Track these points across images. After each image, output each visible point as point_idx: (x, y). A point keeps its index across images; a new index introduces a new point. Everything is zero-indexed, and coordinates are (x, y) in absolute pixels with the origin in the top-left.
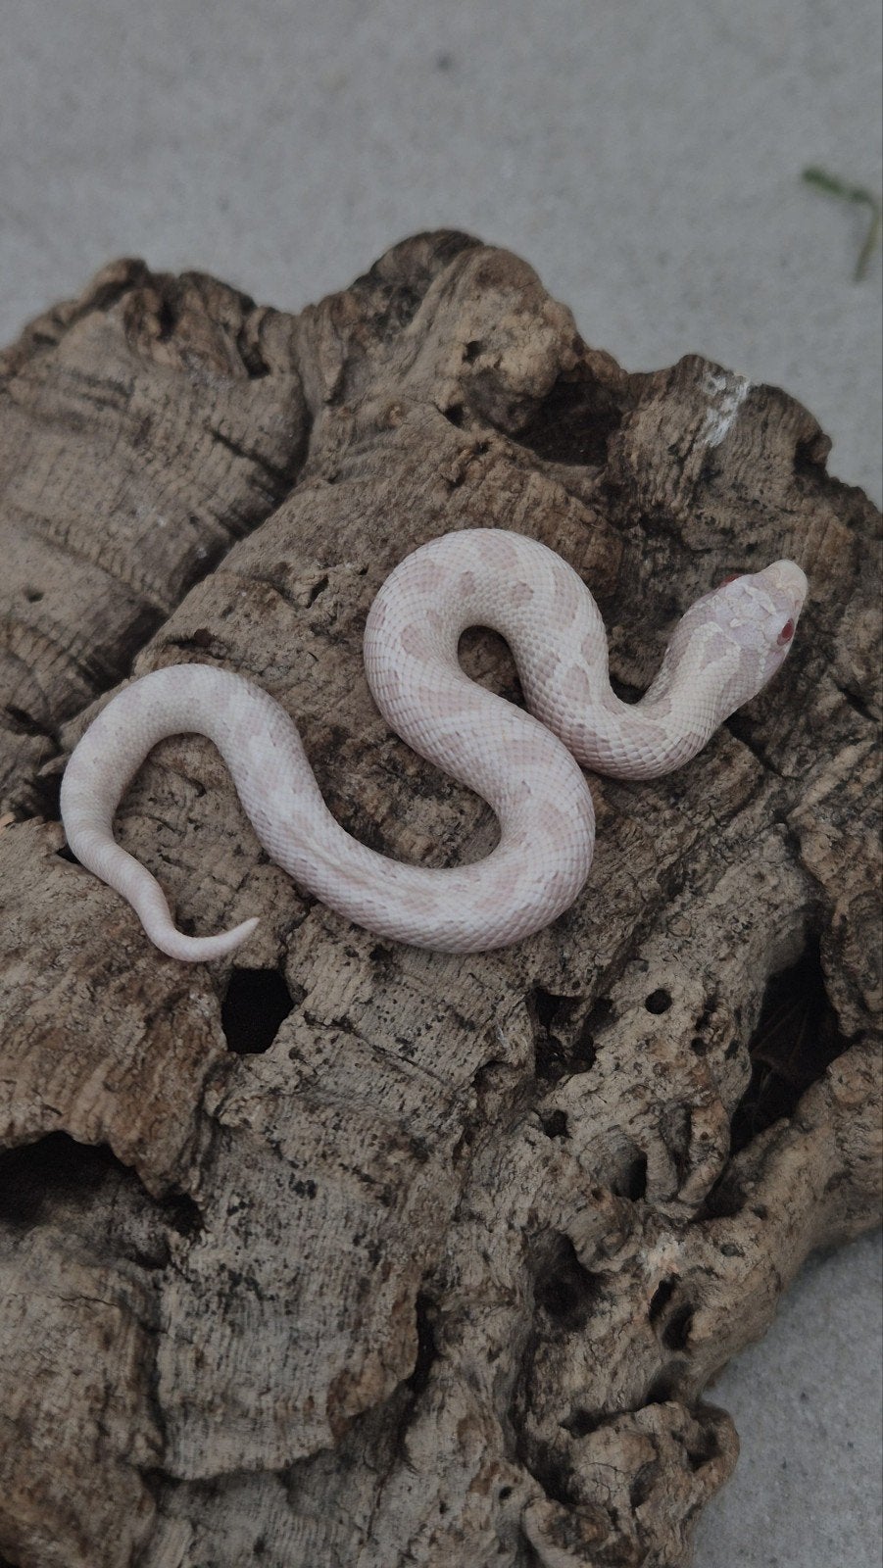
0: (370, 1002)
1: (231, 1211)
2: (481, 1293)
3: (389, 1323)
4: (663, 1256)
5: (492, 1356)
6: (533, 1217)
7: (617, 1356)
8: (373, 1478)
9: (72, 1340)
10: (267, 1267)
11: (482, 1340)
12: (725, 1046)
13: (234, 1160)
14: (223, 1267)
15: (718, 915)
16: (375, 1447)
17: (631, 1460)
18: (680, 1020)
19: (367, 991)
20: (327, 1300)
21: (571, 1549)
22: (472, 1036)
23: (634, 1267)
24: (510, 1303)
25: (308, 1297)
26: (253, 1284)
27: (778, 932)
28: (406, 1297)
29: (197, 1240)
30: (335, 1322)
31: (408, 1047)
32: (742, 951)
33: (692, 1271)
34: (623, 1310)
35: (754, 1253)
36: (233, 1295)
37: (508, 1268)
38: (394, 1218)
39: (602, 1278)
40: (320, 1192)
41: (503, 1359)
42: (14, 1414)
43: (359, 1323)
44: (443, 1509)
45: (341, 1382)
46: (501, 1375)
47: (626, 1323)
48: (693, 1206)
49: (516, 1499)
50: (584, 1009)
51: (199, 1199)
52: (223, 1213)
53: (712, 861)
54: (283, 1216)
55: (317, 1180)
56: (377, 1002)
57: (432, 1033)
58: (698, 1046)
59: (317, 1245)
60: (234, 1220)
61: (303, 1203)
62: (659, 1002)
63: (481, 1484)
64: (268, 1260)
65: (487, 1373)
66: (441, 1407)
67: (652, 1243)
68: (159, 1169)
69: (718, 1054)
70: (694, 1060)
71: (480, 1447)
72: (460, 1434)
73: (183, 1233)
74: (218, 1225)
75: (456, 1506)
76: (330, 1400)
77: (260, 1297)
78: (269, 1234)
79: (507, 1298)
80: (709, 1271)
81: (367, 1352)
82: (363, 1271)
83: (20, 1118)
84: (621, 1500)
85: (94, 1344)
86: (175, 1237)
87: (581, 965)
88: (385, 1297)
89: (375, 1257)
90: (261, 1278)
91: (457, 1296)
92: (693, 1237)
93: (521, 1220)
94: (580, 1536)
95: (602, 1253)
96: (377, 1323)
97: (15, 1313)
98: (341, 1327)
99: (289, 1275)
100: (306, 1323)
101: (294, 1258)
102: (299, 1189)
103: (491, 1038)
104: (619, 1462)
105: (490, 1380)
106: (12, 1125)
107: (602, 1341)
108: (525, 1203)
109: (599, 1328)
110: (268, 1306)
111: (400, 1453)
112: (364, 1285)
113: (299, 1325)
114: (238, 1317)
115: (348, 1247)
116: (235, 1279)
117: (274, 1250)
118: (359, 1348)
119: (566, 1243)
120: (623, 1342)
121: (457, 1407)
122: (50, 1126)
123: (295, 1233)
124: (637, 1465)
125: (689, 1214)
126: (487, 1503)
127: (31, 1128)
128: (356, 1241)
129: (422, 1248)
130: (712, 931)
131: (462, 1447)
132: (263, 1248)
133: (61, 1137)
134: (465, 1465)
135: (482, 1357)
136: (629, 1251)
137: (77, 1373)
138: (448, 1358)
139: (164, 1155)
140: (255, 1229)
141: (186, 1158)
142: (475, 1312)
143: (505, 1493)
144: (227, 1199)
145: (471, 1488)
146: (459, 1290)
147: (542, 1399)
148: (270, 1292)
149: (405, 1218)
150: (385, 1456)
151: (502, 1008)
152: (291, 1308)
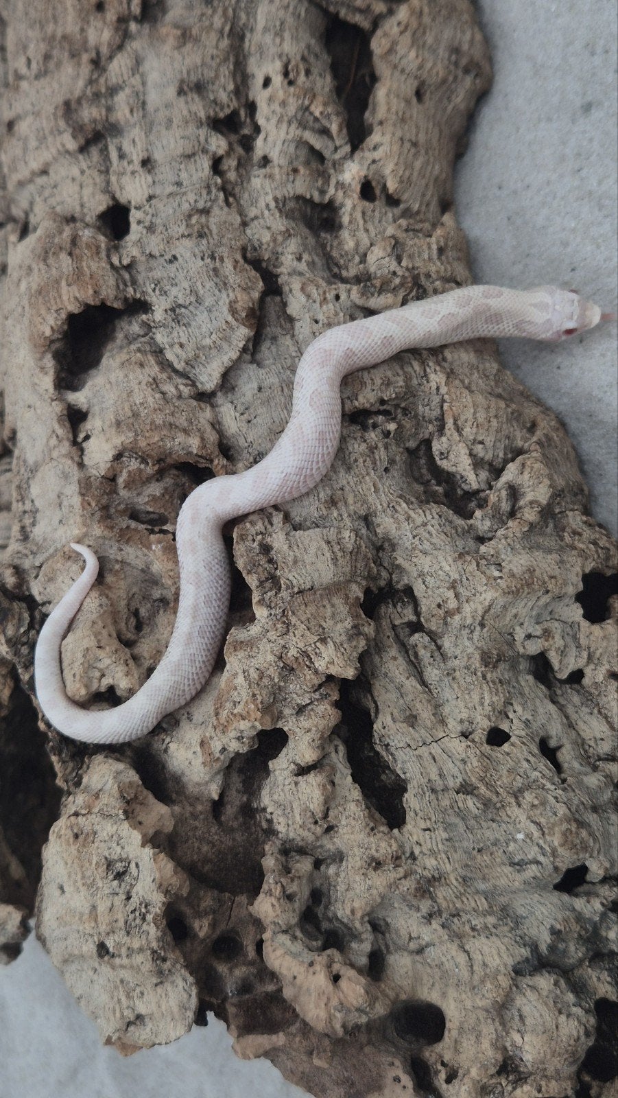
0: (154, 182)
1: (154, 290)
2: (275, 240)
3: (236, 274)
4: (352, 172)
5: (299, 259)
6: (276, 200)
7: (361, 222)
8: (288, 337)
9: (131, 377)
10: (180, 296)
11: (290, 257)
12: (303, 73)
13: (143, 274)
14: (166, 310)
15: (266, 30)
16: (281, 326)
17: (385, 249)
18: (277, 80)
19: (150, 179)
20: (208, 287)
21: (376, 295)
22: (197, 158)
23: (340, 185)
24: (290, 235)
25: (202, 292)
26: (180, 306)
27: (299, 15)
28: (236, 262)
29: (153, 311)
30: (217, 292)
31: (179, 184)
32: (287, 35)
33: (368, 168)
34: (349, 204)
35: (387, 138)
36: (177, 316)
37: (279, 224)
38: (211, 241)
39: (331, 202)
40: (178, 256)
41: (306, 257)
42: (130, 414)
43: (225, 284)
44: (317, 322)
45: (231, 307)
46: (311, 265)
47: (354, 207)
48: (346, 143)
49: (343, 296)
50: (242, 113)
51: (138, 296)
52: (152, 294)
53: (248, 14)
54: (172, 275)
55: (174, 253)
56: (157, 180)
57: (183, 171)
58: (291, 83)
59: (191, 273)
60: (157, 292)
61: (176, 264)
62: (267, 82)
63: (324, 300)
64: (178, 294)
65: (303, 266)
66: (291, 291)
67: (342, 171)
68: (112, 297)
69: (302, 78)
70: (292, 89)
71: (315, 291)
72: (304, 293)
73: (146, 312)
74: (153, 298)
75: (321, 317)
76: (233, 315)
77: (185, 307)
78: (172, 285)
79: (288, 234)
80: (374, 162)
81: (234, 290)
82: (212, 266)
83: (52, 322)
84: (394, 266)
85: (138, 370)
86: (144, 317)
87: (223, 97)
88: (228, 267)
89: (213, 257)
90: (181, 302)
91: (266, 249)
92: (357, 155)
93: (273, 205)
94: (375, 287)
95: (322, 192)
96: (231, 279)
97: (108, 386)
98: (220, 291)
99: (188, 291)
100: (209, 301)
101: (186, 284)
102: (171, 262)
103: (205, 151)
104: (381, 254)
105: (306, 268)
106: (52, 328)
107: (350, 222)
108: (270, 198)
109: (345, 220)
110: (191, 308)
111: (291, 320)
112: (215, 270)
113: (207, 304)
114: (185, 321)
115: (201, 263)
116: (173, 310)
117: (178, 288)
118: (230, 291)
119: (299, 198)
120: (358, 215)
121: (296, 284)
122: (64, 316)
123: (181, 276)
124: (389, 250)
125: (348, 148)
126: (331, 306)
127: (59, 323)
128: (203, 259)
129: (233, 242)
130: (268, 39)
131: (308, 296)
132: (174, 291)
133: (71, 318)
134: (315, 302)
135: (295, 263)
136: (333, 182)
137: (140, 383)
138: (281, 274)
139: (109, 291)
140: (166, 288)
141: (122, 286)
142: (280, 250)
143: (337, 297)
144: (149, 288)
145: (321, 306)
146: (264, 247)
147: (342, 262)
148: (188, 302)
149: (216, 237)
150: (288, 325)
151: (202, 139)
152: (199, 301)
